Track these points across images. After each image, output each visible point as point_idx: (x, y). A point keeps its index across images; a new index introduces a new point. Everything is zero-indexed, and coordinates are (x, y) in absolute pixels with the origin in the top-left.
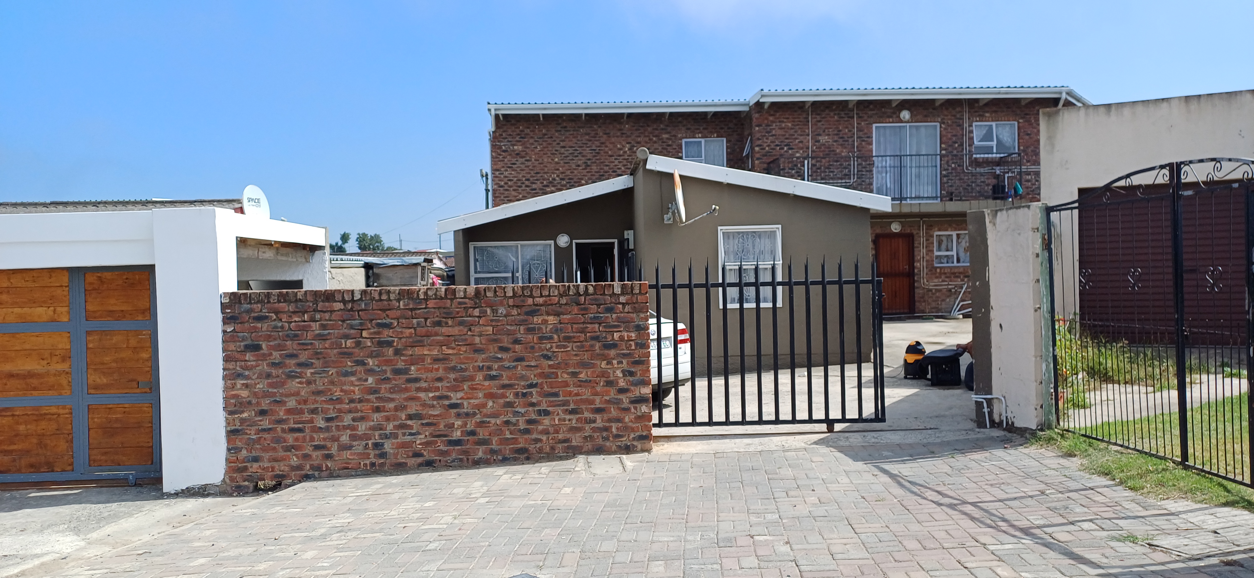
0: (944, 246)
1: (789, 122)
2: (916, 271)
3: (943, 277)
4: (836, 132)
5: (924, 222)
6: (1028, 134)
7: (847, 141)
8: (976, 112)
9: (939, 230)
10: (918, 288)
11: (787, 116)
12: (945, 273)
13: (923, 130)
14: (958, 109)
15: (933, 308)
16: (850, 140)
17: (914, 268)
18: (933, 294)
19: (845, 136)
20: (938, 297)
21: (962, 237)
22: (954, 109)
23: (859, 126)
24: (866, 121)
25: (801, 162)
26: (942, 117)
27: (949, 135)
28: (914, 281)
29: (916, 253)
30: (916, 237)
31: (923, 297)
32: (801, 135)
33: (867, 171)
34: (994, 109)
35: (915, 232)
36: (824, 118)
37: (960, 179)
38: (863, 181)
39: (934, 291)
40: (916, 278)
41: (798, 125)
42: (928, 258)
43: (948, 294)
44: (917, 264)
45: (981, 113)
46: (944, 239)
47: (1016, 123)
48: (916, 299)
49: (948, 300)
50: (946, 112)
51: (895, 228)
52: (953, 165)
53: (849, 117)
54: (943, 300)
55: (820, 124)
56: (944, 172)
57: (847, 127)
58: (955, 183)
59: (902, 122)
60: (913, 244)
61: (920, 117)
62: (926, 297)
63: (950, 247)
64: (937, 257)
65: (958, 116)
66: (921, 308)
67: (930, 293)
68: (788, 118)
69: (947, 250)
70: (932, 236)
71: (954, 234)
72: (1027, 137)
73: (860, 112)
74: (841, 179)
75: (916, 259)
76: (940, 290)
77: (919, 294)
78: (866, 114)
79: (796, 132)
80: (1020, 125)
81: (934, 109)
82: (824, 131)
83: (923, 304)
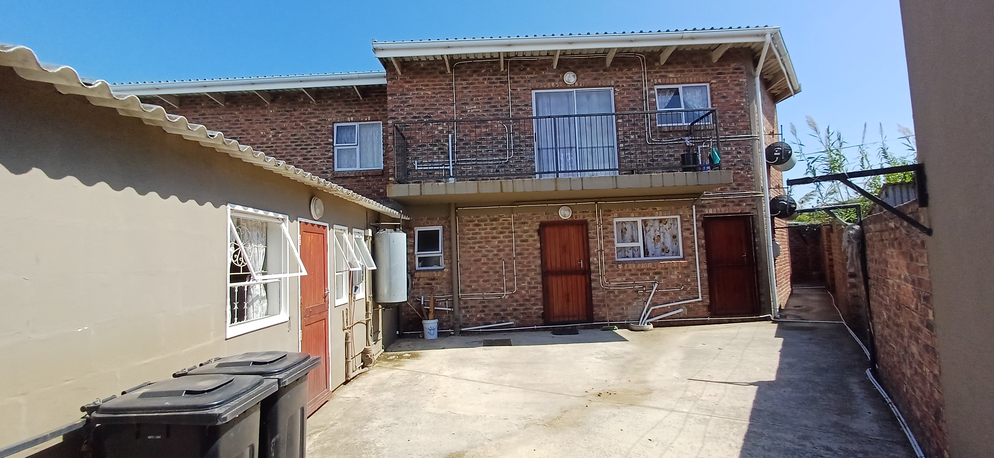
0: (628, 235)
1: (429, 90)
2: (592, 267)
3: (627, 274)
4: (486, 101)
5: (600, 207)
6: (724, 97)
7: (501, 110)
8: (657, 72)
9: (619, 216)
10: (595, 289)
11: (425, 83)
12: (630, 270)
13: (594, 97)
14: (635, 70)
15: (617, 314)
16: (505, 109)
17: (589, 264)
18: (616, 296)
19: (499, 105)
20: (622, 300)
21: (650, 224)
22: (630, 70)
23: (514, 92)
24: (522, 86)
25: (444, 136)
26: (616, 79)
27: (626, 101)
28: (591, 280)
29: (591, 245)
30: (591, 225)
31: (603, 301)
32: (444, 105)
33: (527, 146)
34: (679, 68)
35: (589, 219)
36: (471, 84)
37: (642, 153)
38: (522, 158)
39: (616, 293)
40: (592, 277)
41: (440, 93)
42: (607, 251)
43: (635, 295)
44: (593, 259)
45: (663, 74)
46: (628, 227)
47: (708, 85)
48: (595, 303)
49: (635, 304)
50: (619, 74)
51: (565, 214)
52: (632, 137)
53: (501, 82)
54: (629, 304)
55: (465, 91)
56: (622, 145)
57: (500, 95)
58: (636, 157)
59: (566, 86)
60: (587, 233)
61: (588, 81)
62: (607, 302)
63: (635, 238)
64: (620, 249)
65: (635, 78)
66: (601, 314)
67: (612, 295)
68: (427, 85)
69: (633, 241)
70: (611, 224)
71: (639, 220)
72: (723, 100)
73: (515, 77)
74: (495, 155)
75: (592, 252)
76: (625, 292)
77: (598, 296)
78: (522, 78)
79: (437, 101)
80: (713, 86)
81: (605, 70)
82: (472, 100)
83: (604, 309)
